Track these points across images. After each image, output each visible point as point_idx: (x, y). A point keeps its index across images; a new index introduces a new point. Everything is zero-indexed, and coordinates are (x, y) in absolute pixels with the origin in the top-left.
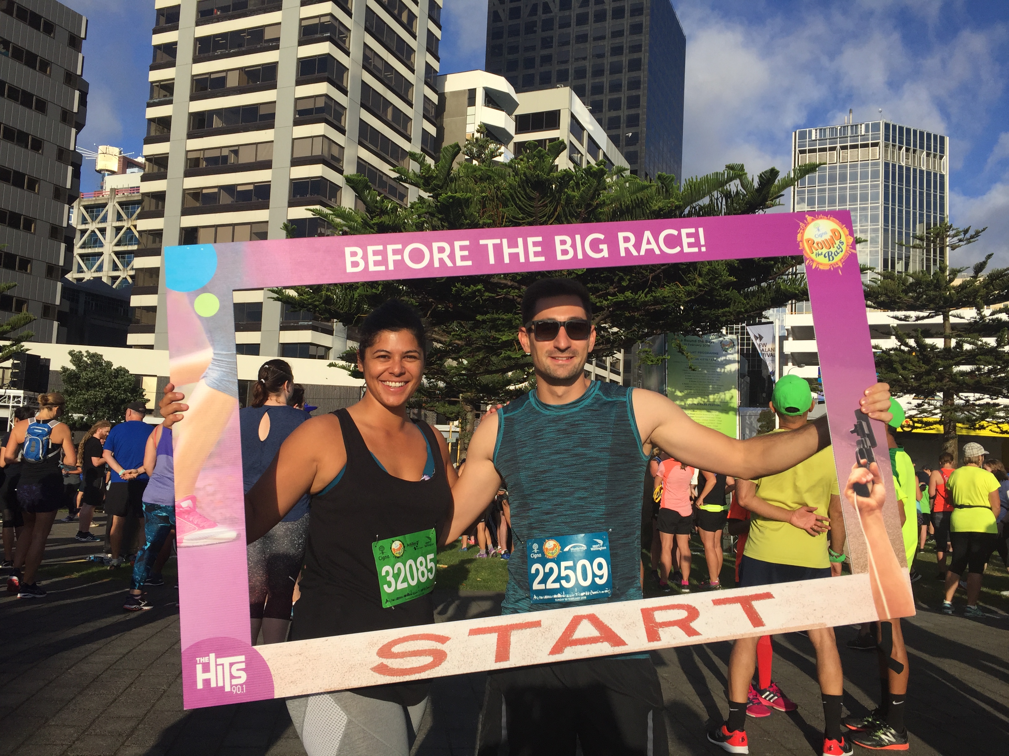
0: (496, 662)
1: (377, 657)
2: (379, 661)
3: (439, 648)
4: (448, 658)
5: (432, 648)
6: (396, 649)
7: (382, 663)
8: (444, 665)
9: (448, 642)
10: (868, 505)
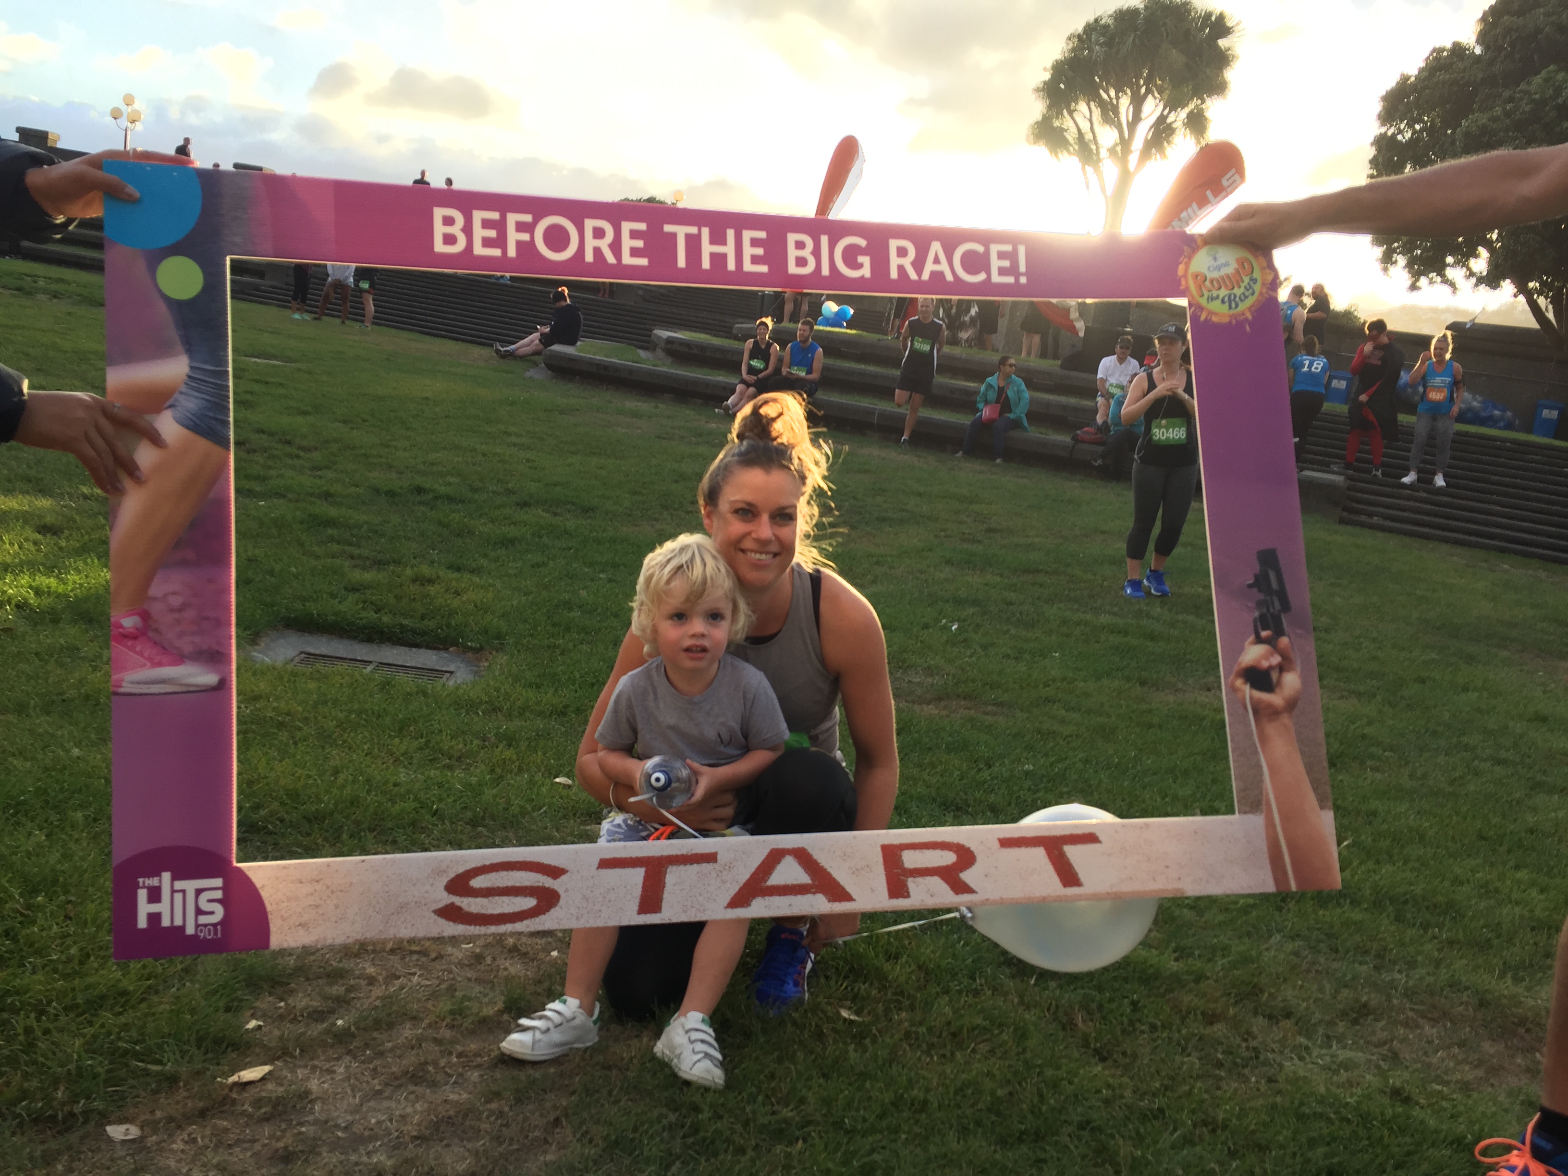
0: (639, 913)
1: (445, 894)
2: (447, 899)
3: (547, 885)
4: (562, 902)
5: (536, 884)
6: (477, 883)
7: (452, 904)
8: (554, 913)
9: (564, 878)
10: (1270, 706)
